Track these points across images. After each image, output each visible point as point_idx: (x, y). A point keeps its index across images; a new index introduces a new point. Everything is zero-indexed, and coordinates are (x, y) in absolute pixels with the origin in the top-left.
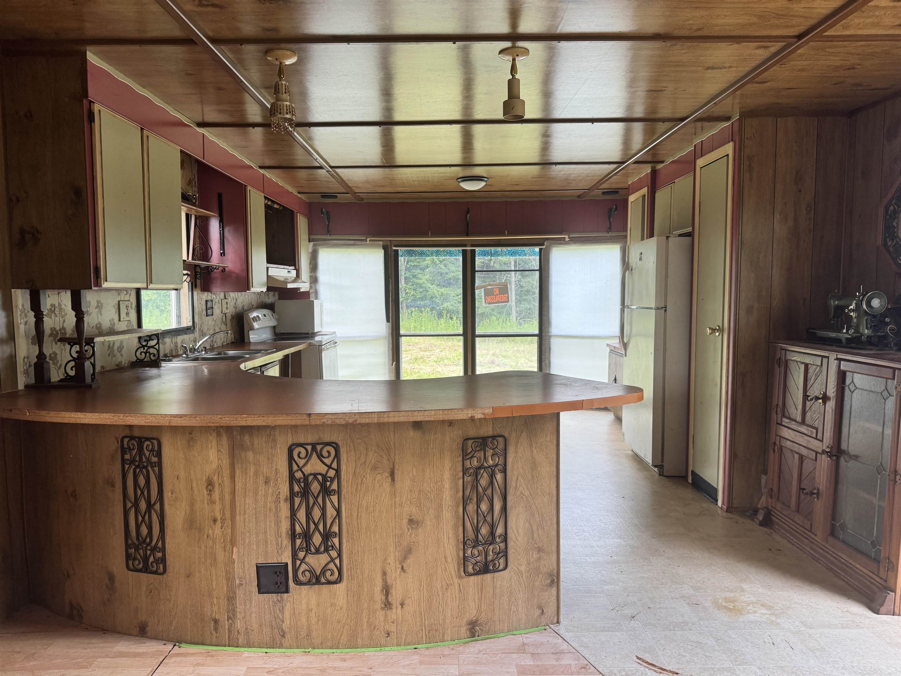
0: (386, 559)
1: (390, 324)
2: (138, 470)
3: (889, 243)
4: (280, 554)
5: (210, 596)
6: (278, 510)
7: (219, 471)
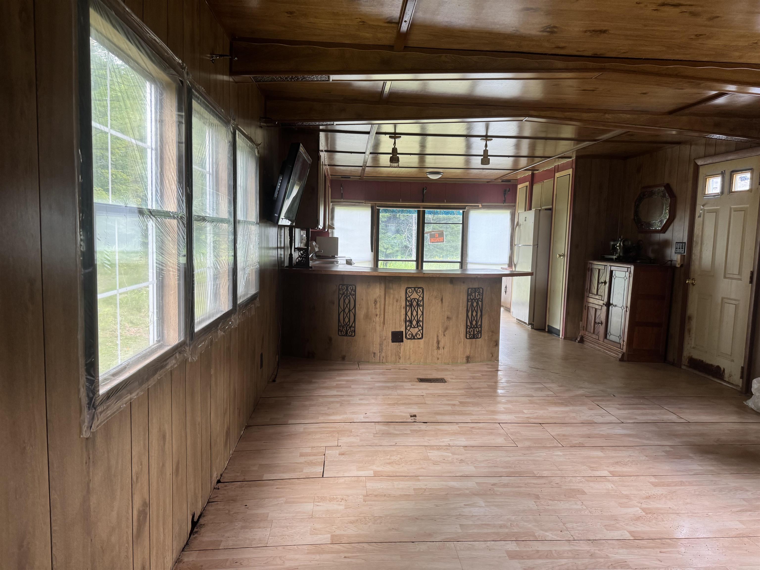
0: (438, 331)
1: (373, 253)
2: (345, 297)
3: (636, 218)
4: (401, 327)
5: (373, 344)
6: (400, 312)
7: (380, 297)
